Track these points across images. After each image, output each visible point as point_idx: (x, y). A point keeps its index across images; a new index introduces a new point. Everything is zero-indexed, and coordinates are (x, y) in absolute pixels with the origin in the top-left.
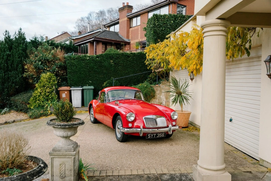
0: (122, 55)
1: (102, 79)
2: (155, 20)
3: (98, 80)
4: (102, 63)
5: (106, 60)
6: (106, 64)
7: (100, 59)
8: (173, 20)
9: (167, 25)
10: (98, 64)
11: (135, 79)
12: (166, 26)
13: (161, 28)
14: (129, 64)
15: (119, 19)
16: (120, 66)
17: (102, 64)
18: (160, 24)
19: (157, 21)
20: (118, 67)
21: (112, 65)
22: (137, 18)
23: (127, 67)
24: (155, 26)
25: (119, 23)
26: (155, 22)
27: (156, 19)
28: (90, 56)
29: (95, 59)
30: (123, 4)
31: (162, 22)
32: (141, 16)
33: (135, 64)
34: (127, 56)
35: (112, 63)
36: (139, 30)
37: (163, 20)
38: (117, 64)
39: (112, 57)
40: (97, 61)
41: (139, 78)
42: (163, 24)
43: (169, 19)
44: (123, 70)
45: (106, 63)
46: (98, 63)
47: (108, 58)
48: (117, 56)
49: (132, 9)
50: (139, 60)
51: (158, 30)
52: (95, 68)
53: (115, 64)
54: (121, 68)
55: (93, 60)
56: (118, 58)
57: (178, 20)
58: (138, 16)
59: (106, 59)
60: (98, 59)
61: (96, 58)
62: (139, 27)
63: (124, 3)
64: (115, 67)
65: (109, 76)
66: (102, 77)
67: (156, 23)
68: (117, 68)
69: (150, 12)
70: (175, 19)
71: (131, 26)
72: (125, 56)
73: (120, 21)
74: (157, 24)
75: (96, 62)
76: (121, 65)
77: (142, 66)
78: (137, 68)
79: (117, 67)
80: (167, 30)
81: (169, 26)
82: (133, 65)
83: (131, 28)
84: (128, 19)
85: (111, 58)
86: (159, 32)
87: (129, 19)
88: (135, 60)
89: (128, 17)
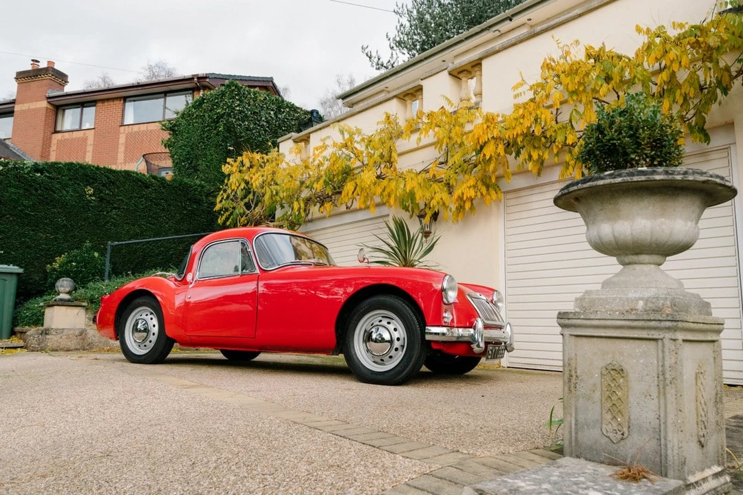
0: (124, 177)
1: (46, 245)
2: (233, 98)
3: (29, 247)
4: (55, 193)
5: (70, 183)
6: (68, 195)
7: (48, 177)
8: (273, 110)
9: (261, 120)
10: (39, 192)
11: (158, 255)
12: (258, 121)
13: (247, 123)
14: (146, 207)
15: (15, 100)
16: (115, 208)
17: (55, 195)
18: (244, 112)
19: (238, 102)
20: (111, 211)
21: (90, 202)
22: (84, 109)
23: (140, 216)
24: (232, 112)
25: (15, 114)
26: (233, 102)
27: (236, 95)
28: (8, 163)
29: (28, 174)
30: (32, 62)
31: (249, 108)
32: (99, 104)
33: (163, 210)
34: (140, 181)
35: (91, 195)
36: (90, 141)
37: (252, 102)
38: (108, 202)
39: (93, 179)
40: (34, 181)
41: (172, 254)
42: (251, 113)
43: (266, 104)
44: (126, 223)
45: (67, 192)
46: (37, 190)
47: (77, 179)
48: (108, 178)
49: (66, 82)
50: (176, 200)
51: (237, 125)
52: (24, 206)
53: (101, 199)
54: (118, 215)
55: (19, 178)
56: (113, 183)
57: (284, 112)
58: (85, 105)
59: (70, 179)
60: (39, 175)
61: (30, 172)
62: (91, 134)
63: (39, 62)
64: (100, 211)
65: (74, 237)
66: (47, 238)
67: (237, 106)
68: (105, 213)
69: (130, 101)
70: (279, 108)
71: (59, 129)
72: (134, 181)
73: (17, 108)
74: (238, 108)
75: (31, 186)
76: (119, 208)
77: (182, 219)
78: (167, 223)
79: (108, 213)
80: (259, 132)
81: (265, 124)
82: (156, 213)
83: (56, 132)
84: (49, 107)
85: (87, 181)
86: (241, 133)
87: (52, 108)
88: (163, 199)
89: (49, 100)
